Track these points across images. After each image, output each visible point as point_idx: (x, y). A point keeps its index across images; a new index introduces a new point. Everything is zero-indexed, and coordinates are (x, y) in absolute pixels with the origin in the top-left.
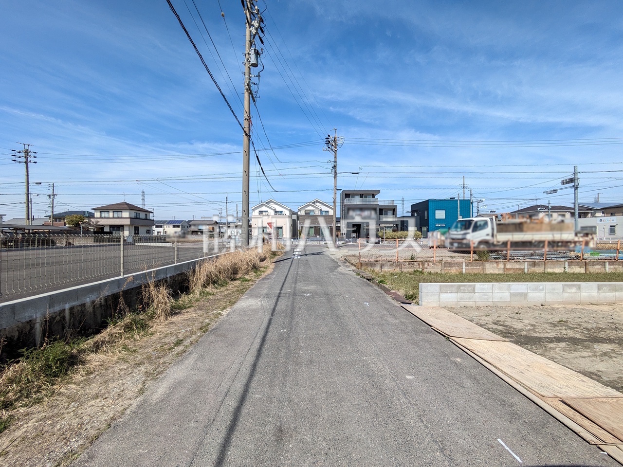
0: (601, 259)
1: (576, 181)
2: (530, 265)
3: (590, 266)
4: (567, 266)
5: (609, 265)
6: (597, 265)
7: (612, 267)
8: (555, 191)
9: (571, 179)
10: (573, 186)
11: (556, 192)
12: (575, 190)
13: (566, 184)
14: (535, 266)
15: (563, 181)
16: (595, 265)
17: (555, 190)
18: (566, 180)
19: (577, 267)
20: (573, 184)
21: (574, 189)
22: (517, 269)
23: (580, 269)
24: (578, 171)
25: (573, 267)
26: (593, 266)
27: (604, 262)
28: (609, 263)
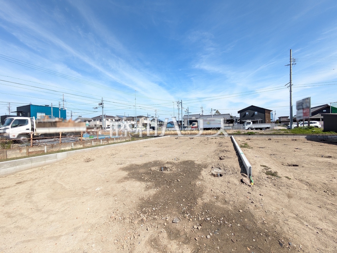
1: (103, 104)
2: (49, 147)
4: (73, 145)
5: (94, 142)
7: (95, 143)
8: (97, 108)
12: (102, 108)
14: (53, 148)
16: (88, 143)
17: (96, 108)
19: (79, 145)
20: (102, 106)
22: (38, 151)
24: (103, 100)
25: (77, 145)
26: (87, 143)
27: (92, 141)
28: (94, 141)
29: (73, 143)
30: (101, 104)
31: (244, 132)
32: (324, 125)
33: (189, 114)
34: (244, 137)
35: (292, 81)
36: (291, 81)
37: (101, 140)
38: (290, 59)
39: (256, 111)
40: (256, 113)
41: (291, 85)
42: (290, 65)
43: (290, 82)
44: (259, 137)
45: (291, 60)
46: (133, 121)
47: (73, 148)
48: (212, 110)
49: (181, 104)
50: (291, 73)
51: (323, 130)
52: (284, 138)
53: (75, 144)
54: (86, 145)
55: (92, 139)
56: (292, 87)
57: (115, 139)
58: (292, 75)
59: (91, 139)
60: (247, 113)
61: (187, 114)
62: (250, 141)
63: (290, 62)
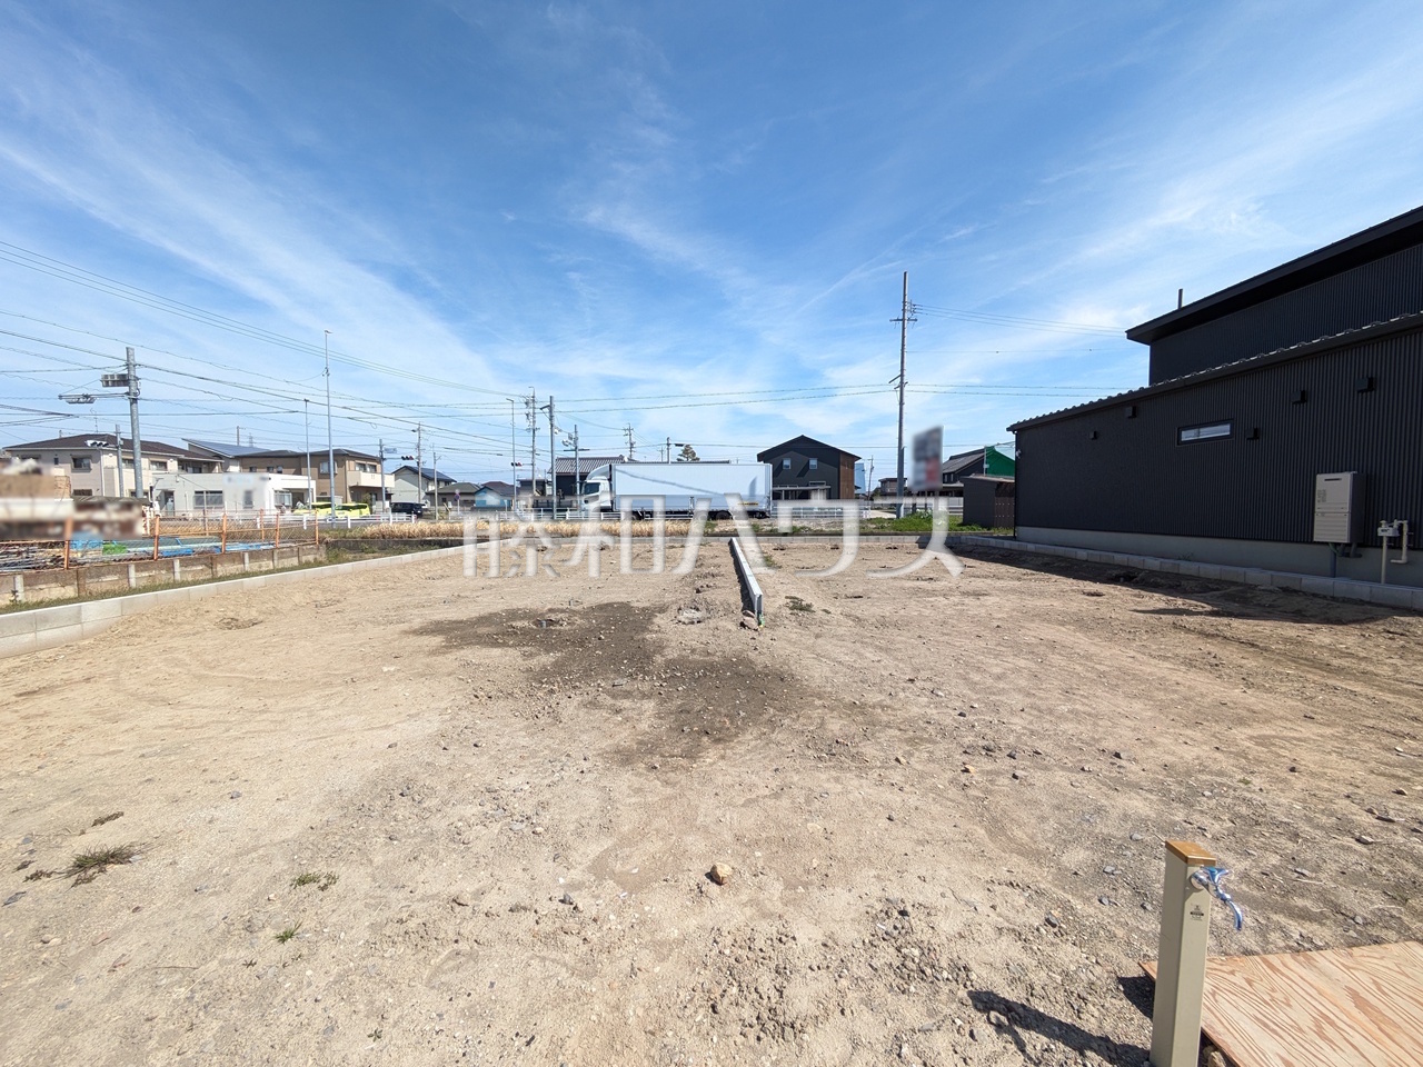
0: (120, 561)
1: (132, 383)
3: (91, 577)
5: (137, 571)
6: (109, 574)
7: (146, 574)
8: (88, 399)
9: (124, 376)
10: (128, 394)
11: (89, 402)
12: (131, 404)
13: (113, 386)
15: (106, 376)
16: (104, 575)
17: (87, 396)
18: (112, 376)
19: (53, 585)
20: (126, 389)
21: (128, 402)
23: (63, 590)
24: (137, 360)
25: (43, 586)
26: (98, 577)
27: (127, 566)
28: (137, 566)
29: (19, 579)
30: (123, 380)
31: (770, 528)
32: (964, 508)
33: (581, 455)
34: (768, 541)
35: (905, 373)
36: (902, 370)
37: (177, 563)
38: (904, 302)
39: (814, 457)
40: (813, 462)
41: (902, 382)
42: (903, 320)
43: (902, 376)
44: (810, 541)
45: (904, 306)
46: (295, 474)
47: (24, 601)
48: (668, 445)
49: (551, 411)
50: (903, 345)
51: (961, 521)
52: (870, 544)
53: (29, 582)
54: (93, 585)
55: (126, 555)
56: (906, 388)
57: (247, 555)
58: (905, 354)
59: (117, 556)
60: (787, 462)
61: (572, 455)
62: (783, 552)
63: (904, 310)
